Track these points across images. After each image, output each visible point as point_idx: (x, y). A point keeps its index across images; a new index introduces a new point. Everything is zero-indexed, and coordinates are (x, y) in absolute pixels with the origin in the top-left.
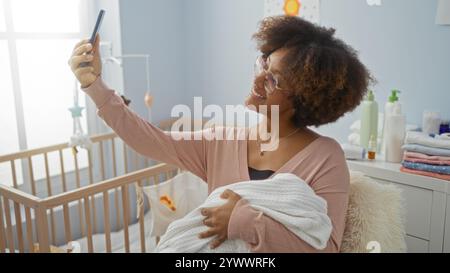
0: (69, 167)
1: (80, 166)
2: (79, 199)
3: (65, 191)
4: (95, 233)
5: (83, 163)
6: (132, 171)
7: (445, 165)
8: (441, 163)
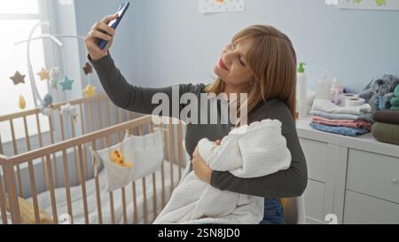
0: (33, 131)
1: (43, 131)
2: (42, 156)
3: (29, 150)
4: (58, 187)
5: (45, 127)
6: (88, 132)
7: (341, 126)
8: (338, 124)
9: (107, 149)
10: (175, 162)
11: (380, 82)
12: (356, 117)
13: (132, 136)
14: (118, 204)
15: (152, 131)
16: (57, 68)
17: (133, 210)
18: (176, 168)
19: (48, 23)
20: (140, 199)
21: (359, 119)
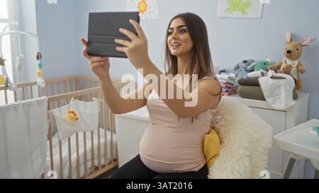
9: (57, 109)
10: (108, 130)
11: (245, 62)
12: (225, 82)
13: (77, 100)
14: (65, 153)
15: (91, 101)
16: (22, 55)
17: (76, 157)
18: (109, 134)
19: (17, 23)
20: (81, 151)
21: (227, 83)
